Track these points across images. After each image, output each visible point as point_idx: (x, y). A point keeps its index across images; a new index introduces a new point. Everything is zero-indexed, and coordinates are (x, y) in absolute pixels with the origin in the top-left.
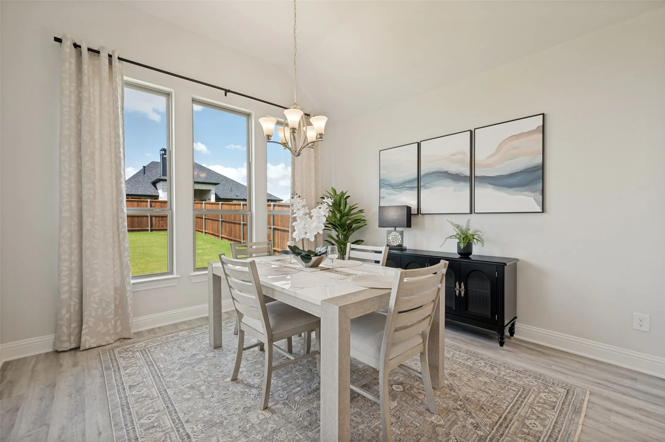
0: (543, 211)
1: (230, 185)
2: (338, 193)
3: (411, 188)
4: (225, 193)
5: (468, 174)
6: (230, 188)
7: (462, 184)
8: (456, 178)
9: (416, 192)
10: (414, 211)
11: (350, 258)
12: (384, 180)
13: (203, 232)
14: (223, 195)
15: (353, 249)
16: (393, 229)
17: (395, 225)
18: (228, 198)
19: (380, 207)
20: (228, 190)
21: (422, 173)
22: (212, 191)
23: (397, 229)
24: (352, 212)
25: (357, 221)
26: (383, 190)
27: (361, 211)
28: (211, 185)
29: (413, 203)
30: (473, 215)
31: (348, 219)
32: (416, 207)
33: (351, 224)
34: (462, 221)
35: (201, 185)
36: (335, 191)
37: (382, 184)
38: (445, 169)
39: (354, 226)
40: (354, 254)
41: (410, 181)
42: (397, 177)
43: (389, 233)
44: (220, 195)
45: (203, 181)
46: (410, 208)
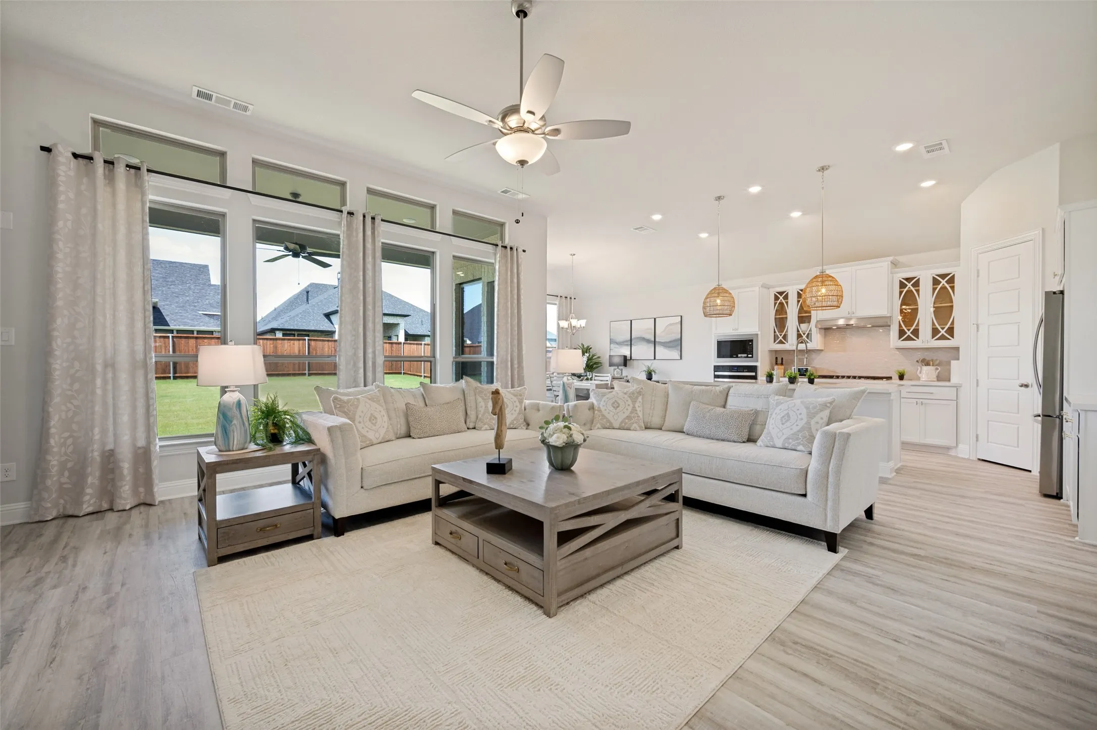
0: (681, 359)
1: (419, 316)
2: (585, 347)
3: (627, 345)
4: (415, 327)
5: (653, 340)
6: (420, 320)
7: (651, 344)
8: (648, 341)
9: (629, 347)
10: (628, 358)
11: (595, 380)
12: (612, 339)
13: (421, 376)
14: (413, 330)
15: (596, 376)
16: (617, 367)
17: (618, 365)
18: (419, 333)
19: (610, 356)
20: (417, 323)
21: (633, 337)
22: (401, 325)
23: (619, 367)
24: (594, 358)
25: (596, 363)
26: (612, 345)
27: (599, 357)
28: (400, 317)
29: (627, 353)
30: (655, 361)
31: (591, 362)
32: (630, 356)
33: (593, 365)
34: (648, 363)
35: (388, 317)
36: (583, 346)
37: (612, 341)
38: (644, 336)
39: (594, 366)
40: (596, 378)
41: (627, 341)
42: (620, 338)
43: (615, 369)
44: (409, 330)
45: (390, 313)
46: (626, 356)
